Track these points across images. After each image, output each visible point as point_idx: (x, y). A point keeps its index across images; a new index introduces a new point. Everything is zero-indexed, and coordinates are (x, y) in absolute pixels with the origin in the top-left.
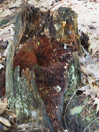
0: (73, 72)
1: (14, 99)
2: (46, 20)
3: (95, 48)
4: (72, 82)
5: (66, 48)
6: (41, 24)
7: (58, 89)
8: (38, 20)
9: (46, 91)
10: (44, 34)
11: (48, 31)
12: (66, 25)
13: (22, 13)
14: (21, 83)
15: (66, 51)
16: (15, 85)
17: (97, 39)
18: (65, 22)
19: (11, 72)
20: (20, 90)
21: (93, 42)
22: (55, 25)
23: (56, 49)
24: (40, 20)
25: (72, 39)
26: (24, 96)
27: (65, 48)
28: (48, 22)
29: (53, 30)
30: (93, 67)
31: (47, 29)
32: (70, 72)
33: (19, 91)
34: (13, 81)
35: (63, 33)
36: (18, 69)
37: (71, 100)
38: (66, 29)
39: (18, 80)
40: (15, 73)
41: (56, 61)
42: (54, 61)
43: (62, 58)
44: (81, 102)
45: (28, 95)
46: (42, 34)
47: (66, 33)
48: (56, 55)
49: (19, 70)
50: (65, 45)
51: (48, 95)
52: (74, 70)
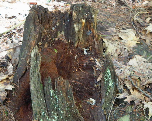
0: (109, 77)
1: (48, 118)
2: (61, 21)
3: (115, 51)
4: (109, 91)
5: (87, 54)
6: (54, 26)
7: (92, 102)
8: (49, 23)
9: (80, 105)
10: (59, 39)
11: (64, 34)
12: (85, 24)
13: (34, 15)
14: (56, 97)
15: (87, 57)
16: (47, 100)
17: (113, 41)
18: (84, 21)
19: (40, 85)
20: (55, 105)
21: (110, 44)
22: (75, 25)
23: (76, 56)
24: (52, 22)
25: (90, 43)
26: (62, 112)
27: (85, 53)
28: (64, 24)
29: (71, 32)
30: (123, 71)
31: (61, 32)
32: (106, 77)
33: (55, 107)
34: (45, 96)
35: (81, 35)
36: (49, 80)
37: (111, 112)
38: (85, 29)
39: (51, 94)
40: (46, 86)
41: (79, 70)
42: (77, 70)
43: (86, 65)
44: (123, 112)
45: (67, 109)
46: (57, 39)
47: (85, 34)
48: (78, 62)
49: (50, 82)
50: (85, 50)
51: (83, 110)
52: (110, 74)
